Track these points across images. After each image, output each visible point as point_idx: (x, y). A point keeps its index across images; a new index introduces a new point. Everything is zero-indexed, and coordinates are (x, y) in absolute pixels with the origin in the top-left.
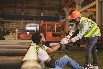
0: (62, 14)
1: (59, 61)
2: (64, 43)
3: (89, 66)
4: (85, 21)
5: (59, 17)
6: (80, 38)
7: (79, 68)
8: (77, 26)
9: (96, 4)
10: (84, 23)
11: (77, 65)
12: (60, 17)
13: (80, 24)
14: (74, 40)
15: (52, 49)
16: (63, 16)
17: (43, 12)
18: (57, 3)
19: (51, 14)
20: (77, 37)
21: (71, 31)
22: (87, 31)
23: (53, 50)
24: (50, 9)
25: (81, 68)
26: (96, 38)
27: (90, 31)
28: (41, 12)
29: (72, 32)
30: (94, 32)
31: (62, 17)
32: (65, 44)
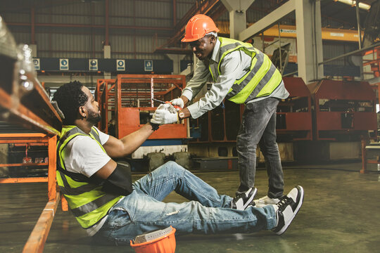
0: (179, 49)
1: (149, 180)
2: (164, 119)
3: (250, 195)
4: (228, 47)
5: (169, 59)
6: (217, 104)
7: (218, 200)
8: (207, 68)
9: (294, 11)
10: (225, 53)
11: (209, 190)
12: (172, 61)
13: (214, 58)
14: (196, 110)
15: (124, 142)
16: (184, 56)
17: (109, 44)
18: (162, 10)
19: (139, 49)
20: (205, 101)
21: (189, 83)
22: (239, 82)
23: (127, 146)
24: (135, 32)
25: (224, 199)
26: (270, 102)
27: (247, 81)
28: (104, 44)
29: (190, 88)
30: (261, 85)
31: (181, 61)
32: (166, 122)
